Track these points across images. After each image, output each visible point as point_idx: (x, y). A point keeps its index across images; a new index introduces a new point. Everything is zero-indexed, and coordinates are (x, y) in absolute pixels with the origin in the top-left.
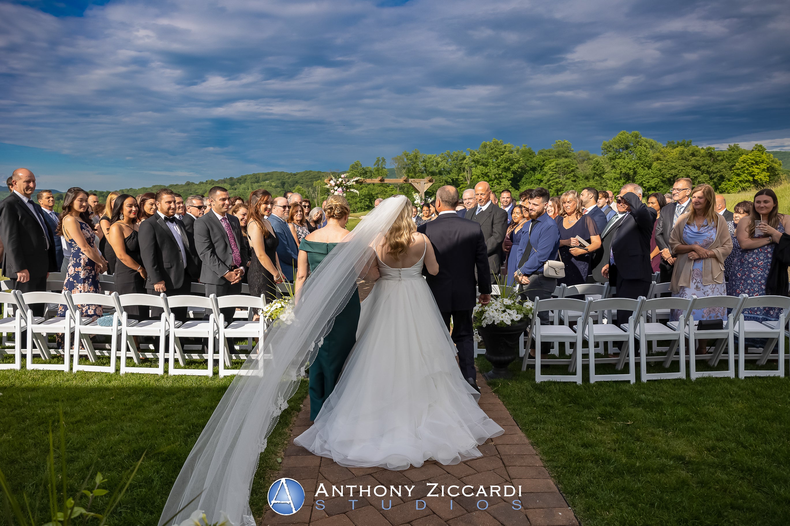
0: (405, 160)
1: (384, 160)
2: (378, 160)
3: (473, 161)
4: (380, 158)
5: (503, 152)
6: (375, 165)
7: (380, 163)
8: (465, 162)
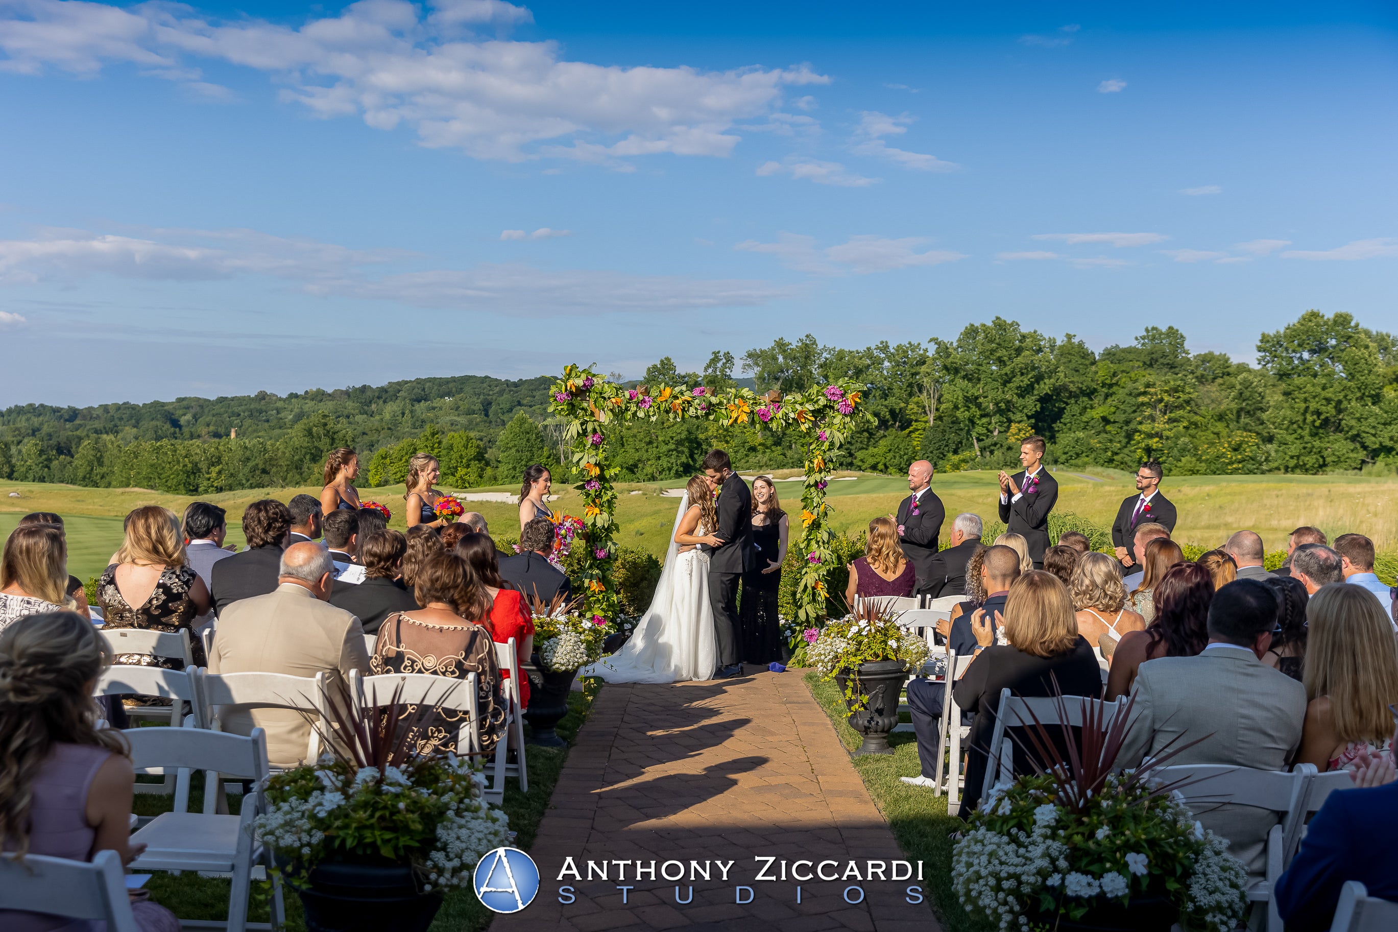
0: (781, 359)
1: (729, 359)
2: (715, 359)
3: (945, 368)
4: (722, 354)
5: (1019, 351)
6: (708, 366)
7: (719, 365)
8: (923, 369)
